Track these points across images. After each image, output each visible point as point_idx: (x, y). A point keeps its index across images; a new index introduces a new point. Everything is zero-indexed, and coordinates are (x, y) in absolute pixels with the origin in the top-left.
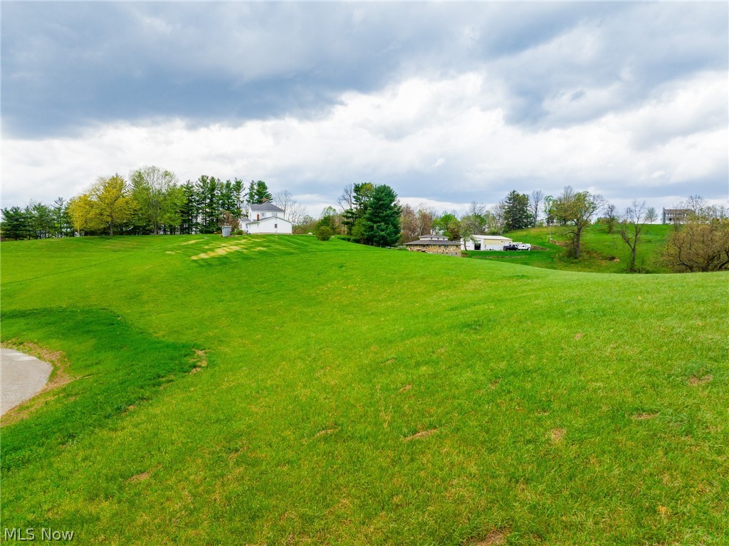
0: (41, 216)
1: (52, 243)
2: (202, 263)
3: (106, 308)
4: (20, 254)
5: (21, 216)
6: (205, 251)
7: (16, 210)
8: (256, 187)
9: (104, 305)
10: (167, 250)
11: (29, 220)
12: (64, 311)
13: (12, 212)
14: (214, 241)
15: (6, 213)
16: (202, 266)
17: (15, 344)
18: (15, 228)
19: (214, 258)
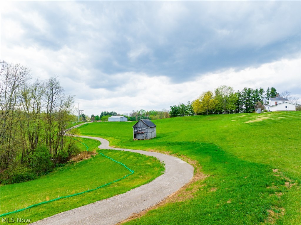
0: (183, 108)
1: (187, 118)
2: (251, 124)
3: (212, 143)
4: (176, 122)
5: (176, 108)
6: (251, 120)
7: (175, 106)
8: (270, 91)
9: (211, 142)
10: (232, 120)
11: (179, 110)
12: (195, 143)
13: (173, 107)
14: (254, 115)
15: (172, 108)
16: (252, 126)
17: (178, 155)
18: (174, 113)
19: (257, 122)
